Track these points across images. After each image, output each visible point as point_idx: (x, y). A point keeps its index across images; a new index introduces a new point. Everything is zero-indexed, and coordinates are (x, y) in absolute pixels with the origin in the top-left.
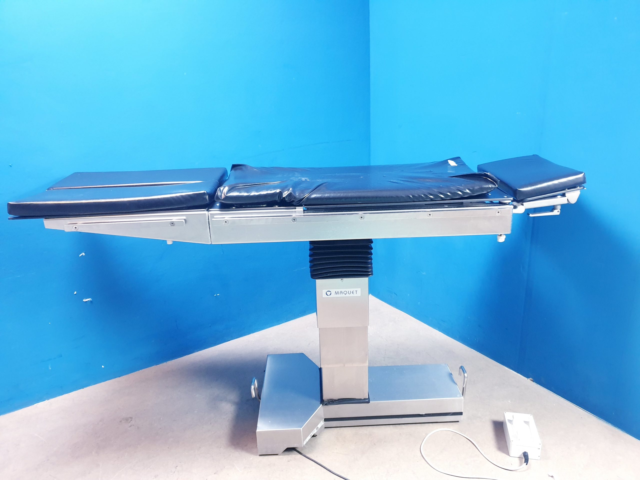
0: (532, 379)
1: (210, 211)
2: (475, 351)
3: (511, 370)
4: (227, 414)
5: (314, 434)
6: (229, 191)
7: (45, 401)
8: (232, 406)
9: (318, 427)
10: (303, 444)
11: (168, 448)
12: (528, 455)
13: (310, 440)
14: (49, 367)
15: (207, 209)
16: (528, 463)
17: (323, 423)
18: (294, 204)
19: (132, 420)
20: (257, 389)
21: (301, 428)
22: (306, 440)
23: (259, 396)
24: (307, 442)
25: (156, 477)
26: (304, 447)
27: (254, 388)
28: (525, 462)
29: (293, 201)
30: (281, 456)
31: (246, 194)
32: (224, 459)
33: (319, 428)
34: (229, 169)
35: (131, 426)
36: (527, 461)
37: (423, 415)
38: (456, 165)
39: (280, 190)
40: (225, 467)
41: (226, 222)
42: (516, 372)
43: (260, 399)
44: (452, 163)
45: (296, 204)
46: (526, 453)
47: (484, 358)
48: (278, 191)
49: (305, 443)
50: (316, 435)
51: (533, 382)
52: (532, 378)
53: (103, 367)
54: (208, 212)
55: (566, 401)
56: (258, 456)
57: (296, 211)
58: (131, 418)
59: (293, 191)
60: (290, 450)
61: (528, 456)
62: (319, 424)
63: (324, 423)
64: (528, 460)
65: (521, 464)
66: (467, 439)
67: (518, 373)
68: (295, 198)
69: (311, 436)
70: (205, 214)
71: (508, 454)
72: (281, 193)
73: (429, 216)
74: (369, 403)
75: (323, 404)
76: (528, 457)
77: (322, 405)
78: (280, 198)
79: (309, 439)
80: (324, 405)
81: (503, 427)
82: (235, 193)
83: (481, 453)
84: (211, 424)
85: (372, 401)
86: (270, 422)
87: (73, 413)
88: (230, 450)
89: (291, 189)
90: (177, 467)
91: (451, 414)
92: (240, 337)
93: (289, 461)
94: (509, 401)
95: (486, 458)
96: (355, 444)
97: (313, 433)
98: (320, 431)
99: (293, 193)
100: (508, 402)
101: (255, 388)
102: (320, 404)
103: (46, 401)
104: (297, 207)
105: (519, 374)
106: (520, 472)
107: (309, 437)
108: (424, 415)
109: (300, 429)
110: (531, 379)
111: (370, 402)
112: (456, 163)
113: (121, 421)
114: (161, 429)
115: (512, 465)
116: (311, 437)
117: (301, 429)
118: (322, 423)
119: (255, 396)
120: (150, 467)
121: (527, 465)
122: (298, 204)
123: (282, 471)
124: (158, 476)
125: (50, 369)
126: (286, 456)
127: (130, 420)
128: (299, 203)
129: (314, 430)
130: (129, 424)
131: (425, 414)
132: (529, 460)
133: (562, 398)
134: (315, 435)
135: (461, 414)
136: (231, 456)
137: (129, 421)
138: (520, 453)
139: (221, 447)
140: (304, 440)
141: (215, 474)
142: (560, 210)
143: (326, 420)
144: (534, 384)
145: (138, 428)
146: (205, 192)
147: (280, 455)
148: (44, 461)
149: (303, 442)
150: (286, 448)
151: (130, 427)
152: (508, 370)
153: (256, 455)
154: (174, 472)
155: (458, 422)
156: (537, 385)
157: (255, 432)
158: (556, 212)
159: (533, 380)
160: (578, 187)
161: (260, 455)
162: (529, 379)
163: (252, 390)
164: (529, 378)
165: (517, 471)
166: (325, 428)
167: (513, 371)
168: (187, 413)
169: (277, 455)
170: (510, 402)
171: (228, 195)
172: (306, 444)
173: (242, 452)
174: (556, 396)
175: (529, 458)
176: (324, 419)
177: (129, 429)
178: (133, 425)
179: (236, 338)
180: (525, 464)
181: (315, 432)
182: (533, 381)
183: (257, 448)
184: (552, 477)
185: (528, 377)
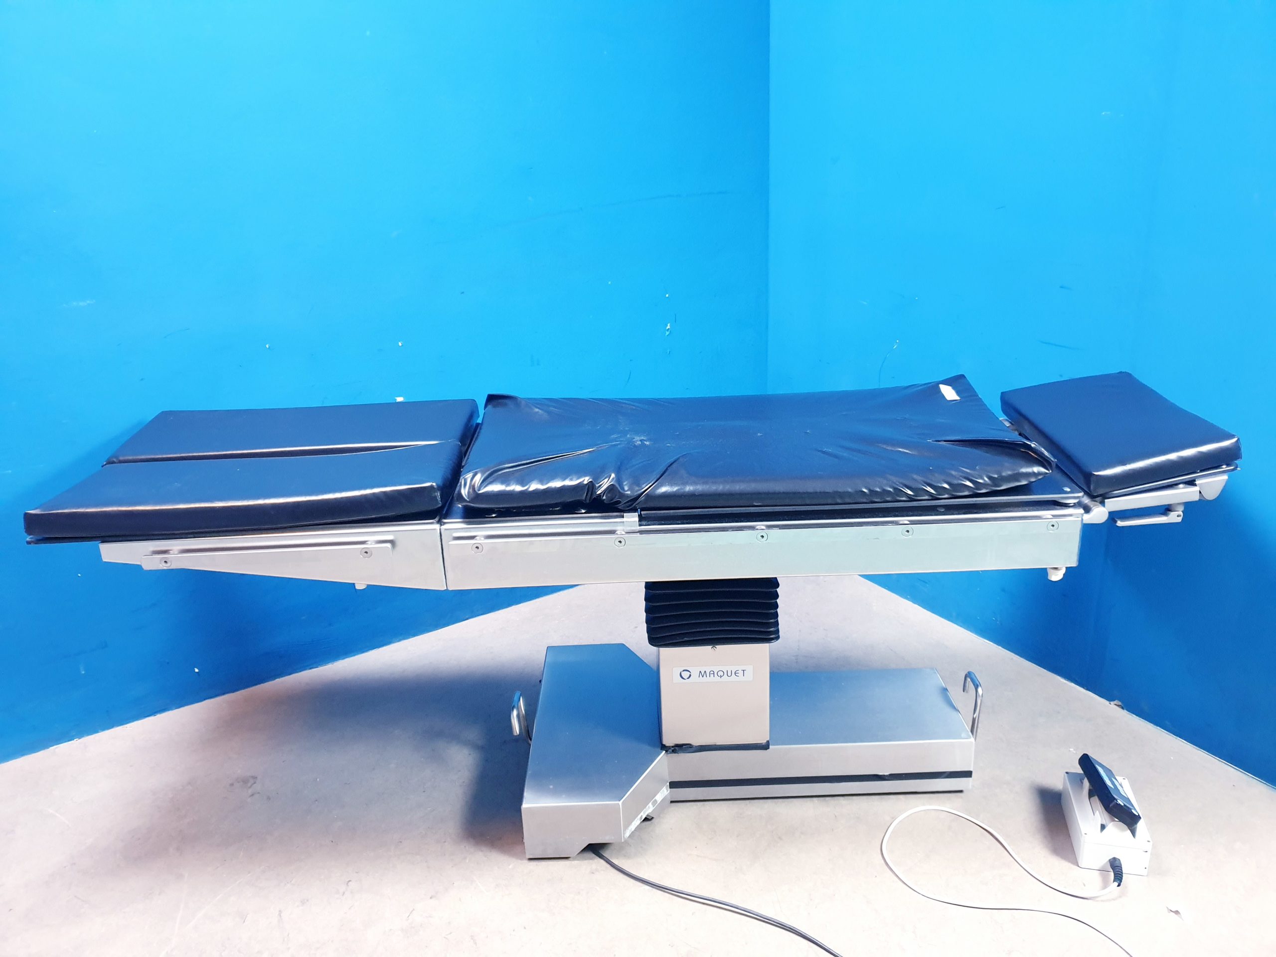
0: (1120, 703)
1: (445, 523)
2: (991, 643)
3: (1073, 685)
4: (460, 771)
5: (648, 815)
6: (485, 482)
7: (73, 740)
8: (470, 754)
9: (655, 800)
10: (624, 837)
11: (332, 841)
12: (1121, 865)
13: (638, 828)
14: (81, 668)
15: (437, 519)
16: (1121, 881)
17: (667, 791)
18: (620, 507)
19: (255, 783)
20: (523, 717)
21: (619, 801)
22: (630, 828)
23: (527, 733)
24: (633, 832)
25: (303, 902)
26: (626, 842)
27: (518, 716)
28: (1114, 881)
29: (618, 502)
30: (575, 862)
31: (518, 488)
32: (452, 867)
33: (658, 802)
34: (481, 402)
35: (253, 795)
36: (1119, 877)
37: (884, 775)
38: (958, 398)
39: (591, 480)
40: (453, 883)
41: (477, 548)
42: (1083, 687)
43: (531, 740)
44: (949, 393)
45: (624, 507)
46: (1116, 860)
47: (1012, 659)
48: (586, 480)
49: (628, 834)
50: (653, 818)
51: (1121, 709)
52: (1120, 701)
53: (197, 670)
54: (441, 525)
55: (1198, 750)
56: (526, 862)
57: (623, 522)
58: (255, 778)
59: (619, 480)
60: (595, 849)
61: (1120, 867)
62: (659, 794)
63: (669, 791)
64: (1122, 876)
65: (1105, 885)
66: (980, 828)
67: (1088, 689)
68: (622, 495)
69: (640, 820)
70: (435, 529)
71: (1076, 863)
72: (591, 487)
73: (907, 533)
74: (769, 748)
75: (666, 751)
76: (1122, 870)
77: (664, 752)
78: (589, 494)
79: (636, 826)
80: (671, 753)
81: (1063, 804)
82: (497, 485)
83: (1013, 858)
84: (424, 792)
85: (774, 745)
86: (551, 787)
87: (131, 766)
88: (465, 847)
89: (613, 475)
90: (350, 882)
91: (946, 775)
92: (490, 612)
93: (593, 873)
94: (1071, 749)
95: (1026, 870)
96: (737, 836)
97: (644, 813)
98: (661, 808)
99: (617, 486)
100: (1070, 751)
101: (521, 716)
102: (661, 749)
103: (75, 740)
104: (625, 514)
105: (1090, 693)
106: (1102, 901)
107: (637, 822)
108: (887, 775)
109: (618, 804)
110: (1116, 702)
111: (771, 747)
112: (958, 393)
113: (232, 785)
114: (316, 801)
115: (1085, 885)
116: (641, 823)
117: (620, 803)
118: (665, 790)
119: (520, 732)
120: (292, 882)
121: (1119, 885)
122: (628, 507)
123: (579, 893)
124: (307, 901)
125: (83, 672)
126: (586, 862)
127: (252, 781)
128: (632, 504)
129: (647, 807)
130: (250, 791)
131: (891, 775)
132: (1124, 875)
133: (1188, 743)
134: (650, 818)
135: (968, 774)
136: (467, 861)
137: (249, 785)
138: (1104, 860)
139: (445, 842)
140: (626, 827)
141: (431, 898)
142: (1183, 512)
143: (673, 785)
144: (1124, 713)
145: (269, 798)
146: (434, 484)
147: (574, 859)
148: (65, 867)
149: (623, 831)
150: (587, 844)
151: (251, 796)
152: (1065, 683)
153: (521, 859)
154: (344, 893)
155: (961, 791)
156: (1131, 716)
157: (519, 810)
158: (1174, 517)
159: (1123, 706)
160: (1224, 466)
161: (531, 859)
162: (1112, 703)
163: (514, 719)
164: (1114, 700)
165: (1097, 899)
166: (672, 802)
167: (1078, 686)
168: (374, 769)
169: (566, 860)
170: (1074, 752)
171: (480, 492)
172: (630, 835)
173: (491, 851)
174: (1175, 739)
175: (1123, 872)
176: (668, 784)
177: (249, 800)
178: (259, 793)
179: (482, 614)
180: (1116, 884)
181: (649, 810)
182: (1123, 708)
183: (524, 843)
184: (1177, 912)
185: (1110, 699)
